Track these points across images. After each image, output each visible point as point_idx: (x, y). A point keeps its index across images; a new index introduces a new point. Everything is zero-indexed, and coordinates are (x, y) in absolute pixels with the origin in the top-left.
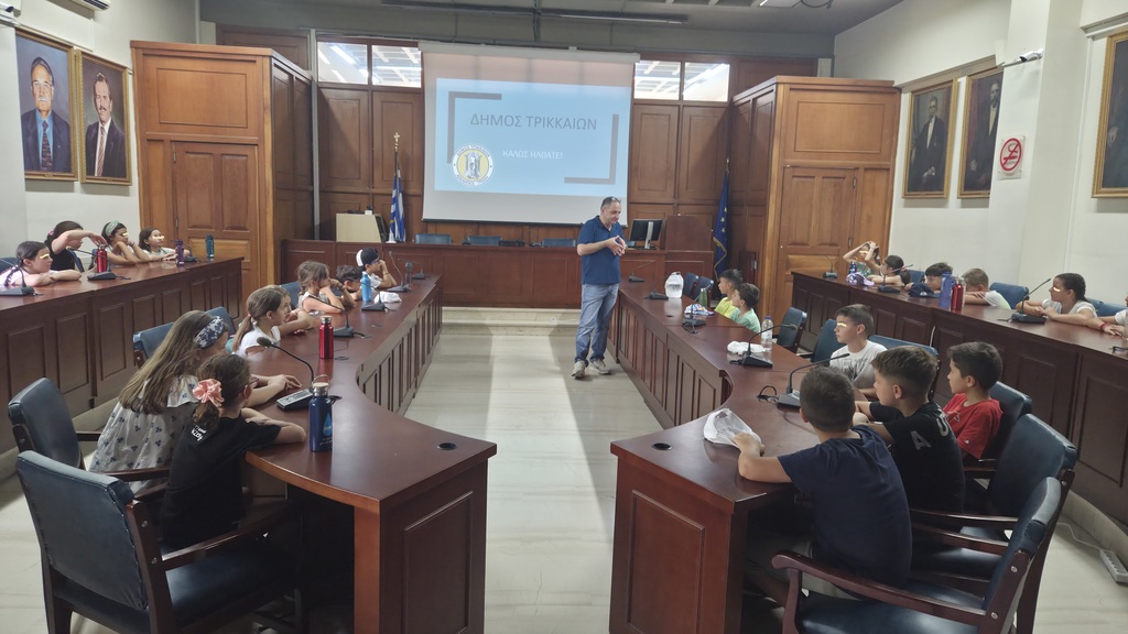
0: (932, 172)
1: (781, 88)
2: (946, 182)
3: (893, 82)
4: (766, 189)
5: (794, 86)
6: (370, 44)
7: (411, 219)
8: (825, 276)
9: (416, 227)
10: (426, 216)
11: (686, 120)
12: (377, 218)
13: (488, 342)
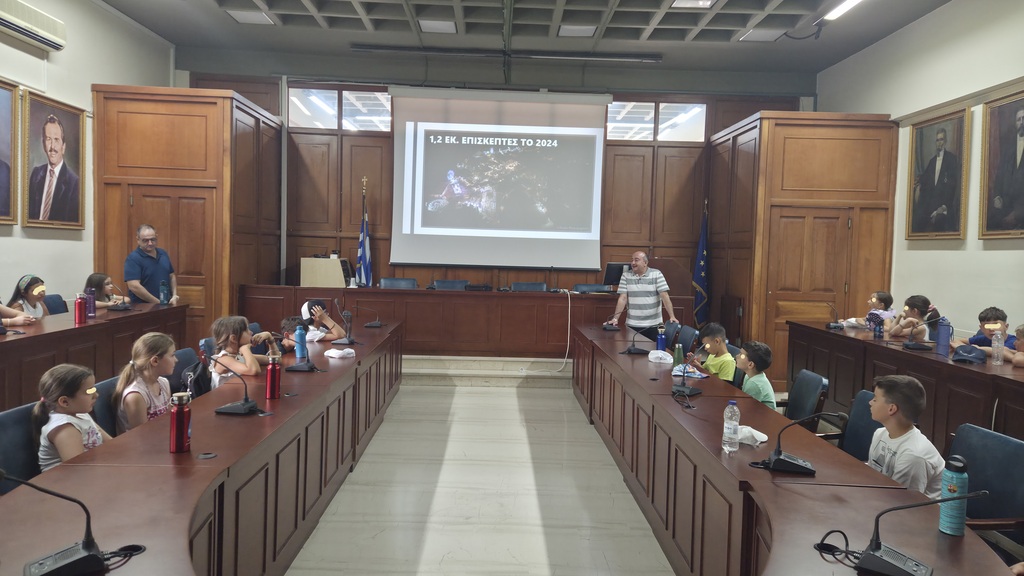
0: (943, 210)
1: (766, 123)
2: (962, 221)
3: (889, 116)
4: (750, 230)
5: (779, 122)
6: (340, 89)
7: (379, 262)
8: (828, 326)
9: (383, 271)
10: (394, 259)
11: (661, 160)
12: (342, 262)
13: (451, 394)
